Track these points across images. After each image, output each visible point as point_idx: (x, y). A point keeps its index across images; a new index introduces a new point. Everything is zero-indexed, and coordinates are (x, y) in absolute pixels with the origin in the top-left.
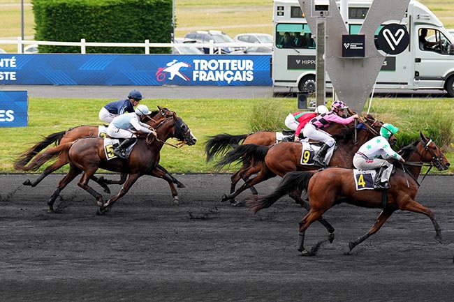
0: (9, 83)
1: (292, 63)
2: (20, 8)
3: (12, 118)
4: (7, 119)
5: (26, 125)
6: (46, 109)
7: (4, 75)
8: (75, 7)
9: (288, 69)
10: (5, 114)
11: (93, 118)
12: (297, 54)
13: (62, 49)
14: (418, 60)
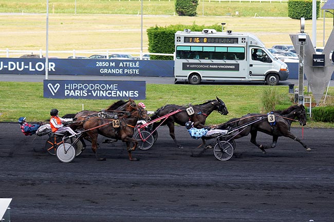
0: (135, 75)
1: (185, 67)
2: (141, 32)
3: (138, 95)
4: (135, 96)
5: (146, 99)
6: (156, 90)
7: (133, 71)
8: (170, 33)
9: (183, 69)
10: (133, 93)
11: (180, 96)
12: (187, 62)
13: (161, 57)
14: (251, 65)
